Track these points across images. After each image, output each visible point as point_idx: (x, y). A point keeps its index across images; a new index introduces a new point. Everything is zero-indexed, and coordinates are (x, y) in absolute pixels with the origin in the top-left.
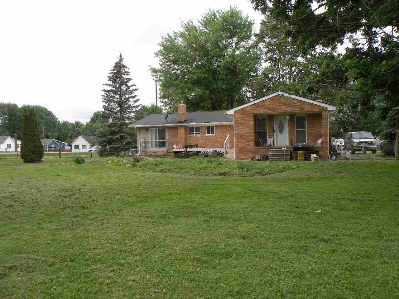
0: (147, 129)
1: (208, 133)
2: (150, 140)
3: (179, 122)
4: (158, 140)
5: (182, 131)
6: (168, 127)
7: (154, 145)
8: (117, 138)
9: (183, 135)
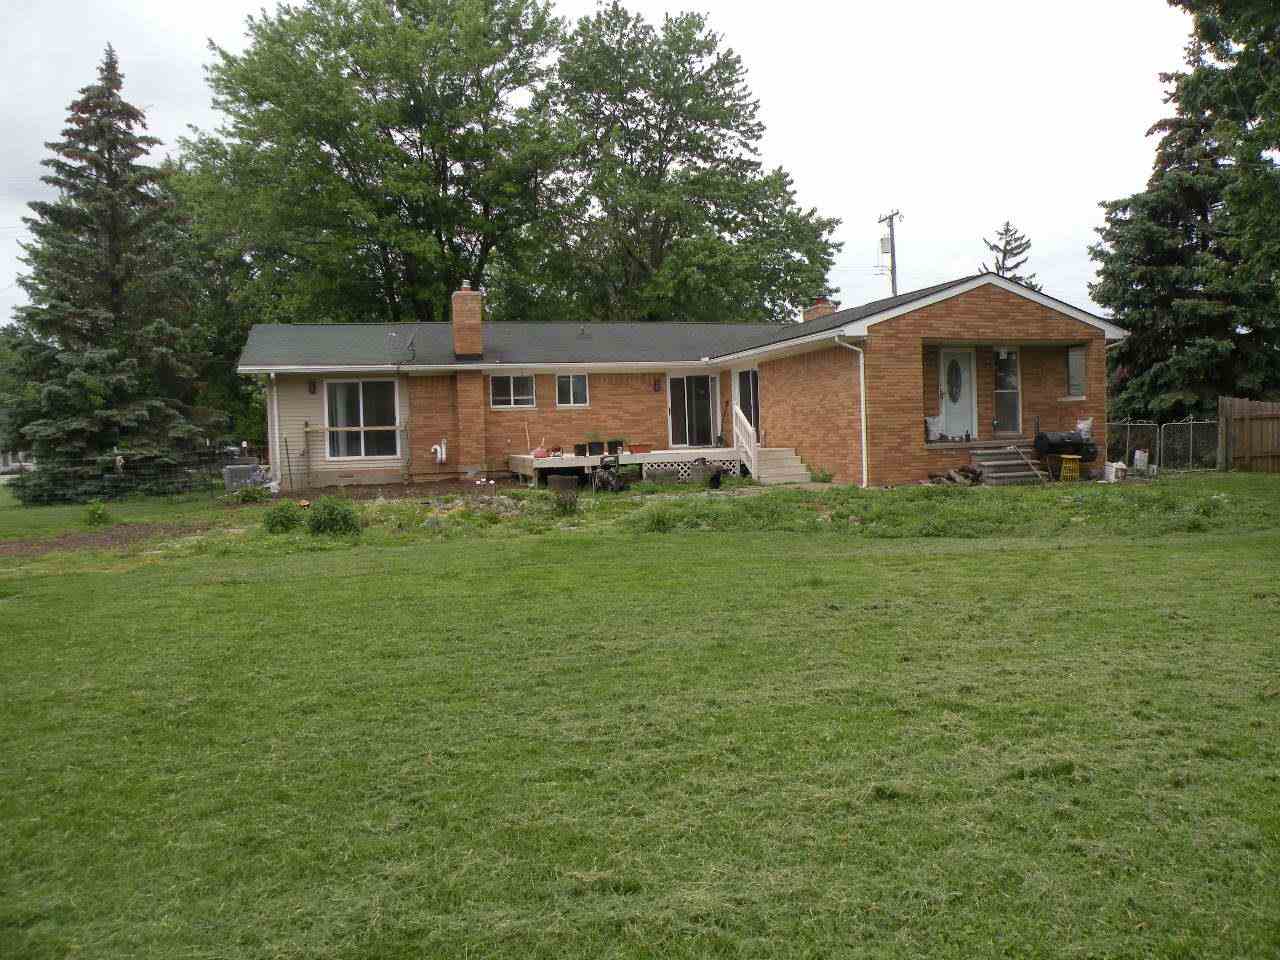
0: (311, 382)
1: (564, 399)
2: (327, 425)
3: (460, 358)
4: (362, 428)
5: (473, 394)
6: (405, 377)
7: (342, 447)
8: (140, 421)
9: (476, 406)
